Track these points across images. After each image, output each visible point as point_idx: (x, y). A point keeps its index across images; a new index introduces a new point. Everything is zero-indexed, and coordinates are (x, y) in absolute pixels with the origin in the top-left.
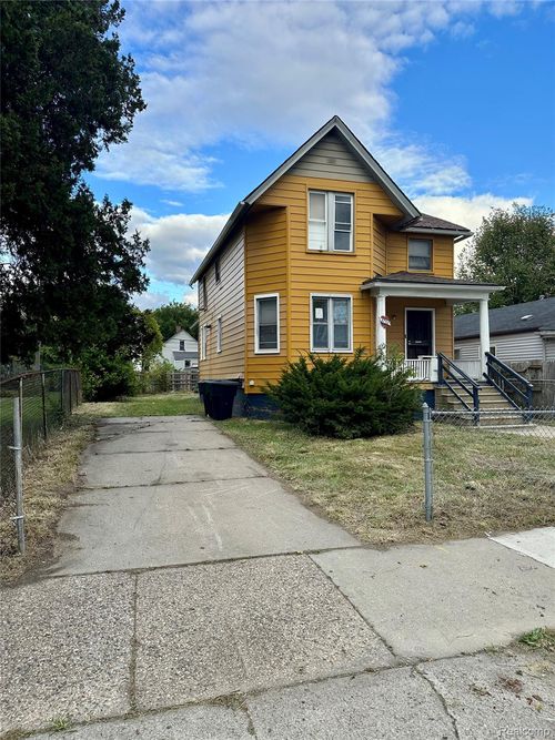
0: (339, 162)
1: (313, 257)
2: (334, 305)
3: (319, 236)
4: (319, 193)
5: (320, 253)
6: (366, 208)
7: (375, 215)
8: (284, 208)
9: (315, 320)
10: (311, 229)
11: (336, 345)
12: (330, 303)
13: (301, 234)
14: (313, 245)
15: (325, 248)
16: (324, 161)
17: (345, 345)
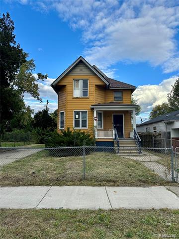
0: (83, 70)
1: (75, 99)
2: (82, 114)
3: (77, 93)
4: (77, 80)
5: (77, 98)
6: (93, 83)
7: (96, 85)
8: (66, 85)
9: (75, 118)
10: (74, 91)
11: (82, 126)
12: (81, 113)
13: (71, 92)
14: (75, 96)
15: (78, 96)
16: (78, 70)
17: (86, 126)
